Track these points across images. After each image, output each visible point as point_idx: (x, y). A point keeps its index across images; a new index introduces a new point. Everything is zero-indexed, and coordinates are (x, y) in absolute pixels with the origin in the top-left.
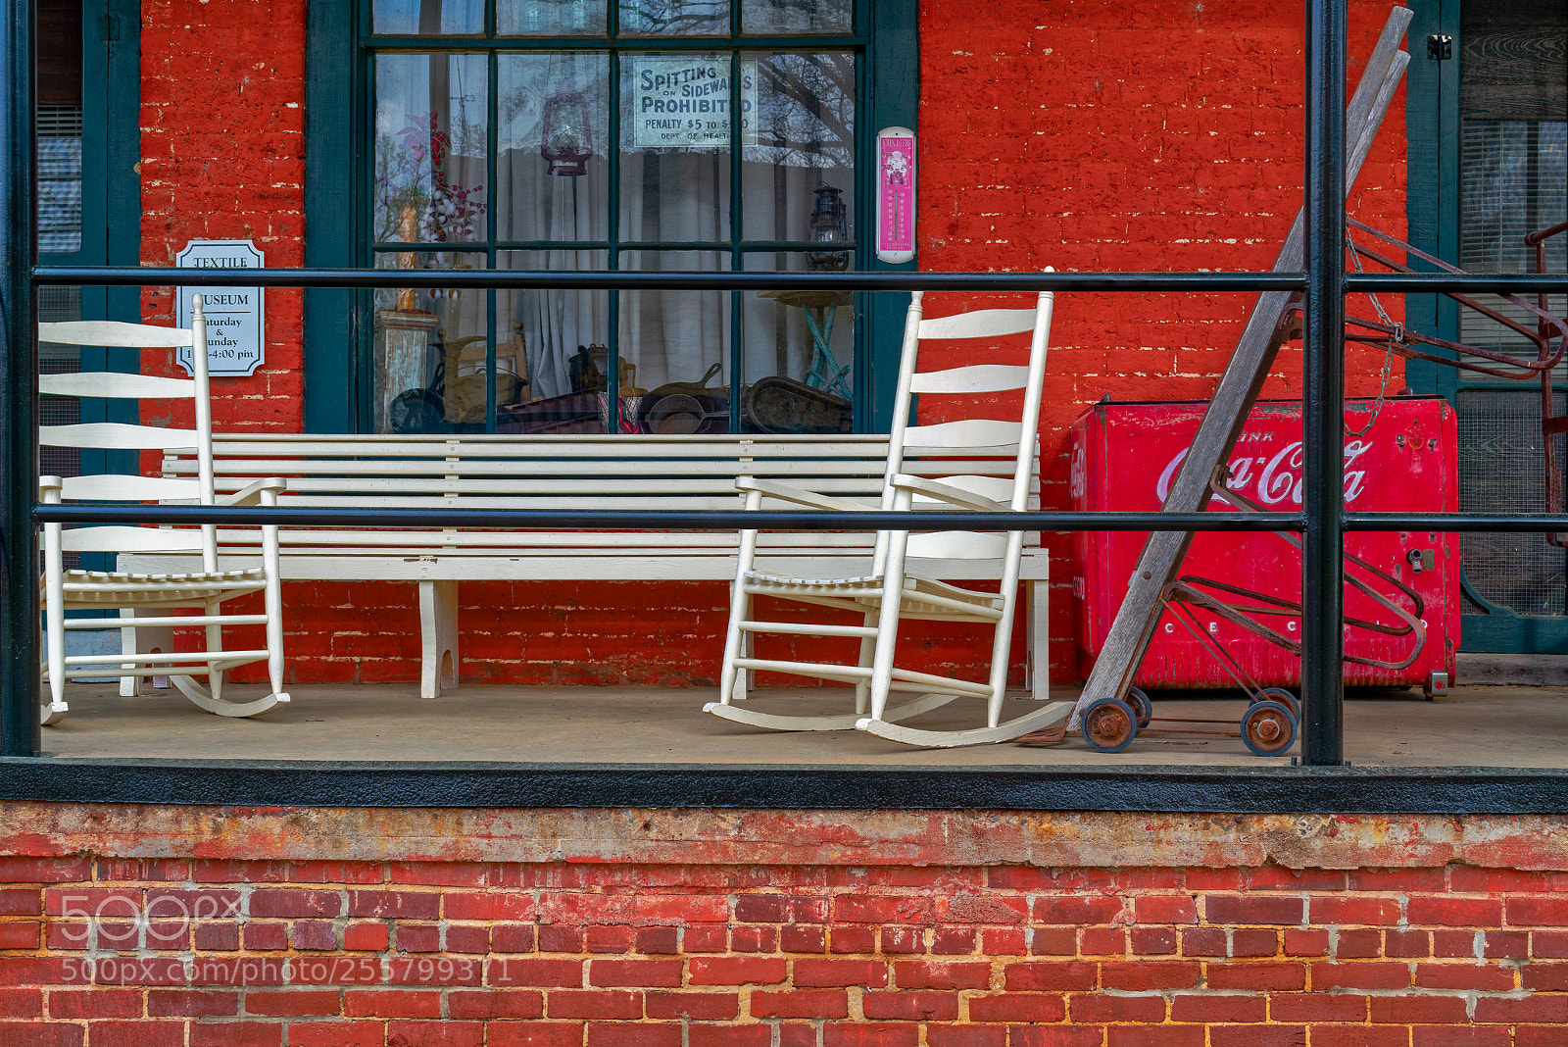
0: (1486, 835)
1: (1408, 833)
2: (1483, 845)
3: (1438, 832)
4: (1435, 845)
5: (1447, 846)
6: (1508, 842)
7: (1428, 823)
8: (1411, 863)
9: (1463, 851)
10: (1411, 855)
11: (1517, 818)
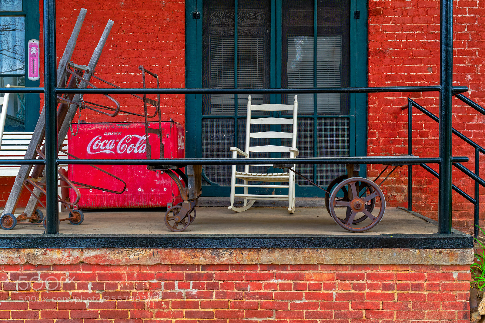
0: (90, 254)
1: (67, 254)
2: (89, 257)
3: (76, 253)
4: (75, 257)
5: (78, 258)
6: (96, 256)
7: (73, 251)
8: (68, 263)
9: (83, 259)
10: (68, 260)
11: (99, 249)
